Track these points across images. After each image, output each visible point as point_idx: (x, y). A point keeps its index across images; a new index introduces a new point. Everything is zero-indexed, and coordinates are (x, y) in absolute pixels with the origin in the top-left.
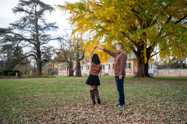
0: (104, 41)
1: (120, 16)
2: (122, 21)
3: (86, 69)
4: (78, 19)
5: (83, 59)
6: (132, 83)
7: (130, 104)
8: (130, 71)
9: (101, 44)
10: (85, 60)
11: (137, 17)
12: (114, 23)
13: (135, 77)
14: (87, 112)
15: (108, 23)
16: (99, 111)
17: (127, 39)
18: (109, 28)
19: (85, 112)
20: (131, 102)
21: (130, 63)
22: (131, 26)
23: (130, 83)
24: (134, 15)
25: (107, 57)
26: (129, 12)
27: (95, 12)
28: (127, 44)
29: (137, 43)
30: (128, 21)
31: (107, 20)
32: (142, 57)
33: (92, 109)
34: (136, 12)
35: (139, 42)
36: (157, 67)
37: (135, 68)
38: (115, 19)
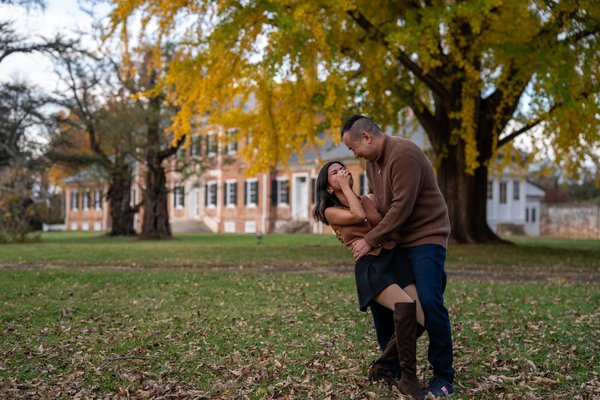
5: (178, 154)
32: (453, 142)
36: (541, 193)
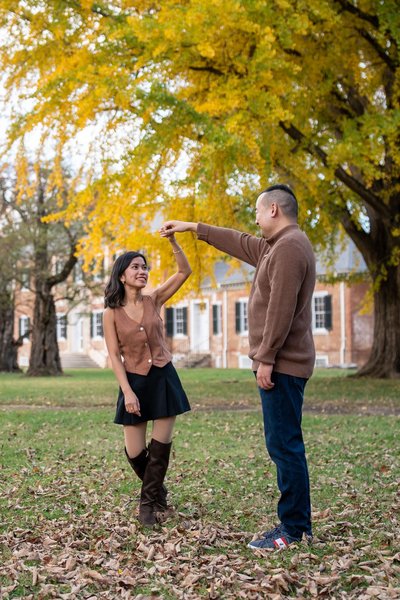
0: (183, 176)
1: (273, 39)
2: (282, 63)
3: (87, 331)
4: (43, 55)
5: (70, 278)
6: (344, 410)
7: (342, 530)
8: (328, 343)
9: (170, 191)
10: (80, 282)
11: (364, 41)
12: (241, 76)
13: (362, 375)
14: (100, 576)
15: (204, 76)
16: (166, 568)
17: (309, 162)
18: (211, 106)
19: (87, 576)
20: (346, 517)
21: (328, 300)
22: (334, 92)
23: (331, 410)
24: (348, 31)
25: (204, 262)
26: (323, 17)
27: (136, 18)
28: (314, 192)
29: (369, 185)
30: (317, 64)
31: (204, 59)
33: (124, 561)
34: (364, 16)
35: (381, 180)
37: (357, 326)
38: (245, 57)
